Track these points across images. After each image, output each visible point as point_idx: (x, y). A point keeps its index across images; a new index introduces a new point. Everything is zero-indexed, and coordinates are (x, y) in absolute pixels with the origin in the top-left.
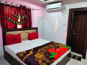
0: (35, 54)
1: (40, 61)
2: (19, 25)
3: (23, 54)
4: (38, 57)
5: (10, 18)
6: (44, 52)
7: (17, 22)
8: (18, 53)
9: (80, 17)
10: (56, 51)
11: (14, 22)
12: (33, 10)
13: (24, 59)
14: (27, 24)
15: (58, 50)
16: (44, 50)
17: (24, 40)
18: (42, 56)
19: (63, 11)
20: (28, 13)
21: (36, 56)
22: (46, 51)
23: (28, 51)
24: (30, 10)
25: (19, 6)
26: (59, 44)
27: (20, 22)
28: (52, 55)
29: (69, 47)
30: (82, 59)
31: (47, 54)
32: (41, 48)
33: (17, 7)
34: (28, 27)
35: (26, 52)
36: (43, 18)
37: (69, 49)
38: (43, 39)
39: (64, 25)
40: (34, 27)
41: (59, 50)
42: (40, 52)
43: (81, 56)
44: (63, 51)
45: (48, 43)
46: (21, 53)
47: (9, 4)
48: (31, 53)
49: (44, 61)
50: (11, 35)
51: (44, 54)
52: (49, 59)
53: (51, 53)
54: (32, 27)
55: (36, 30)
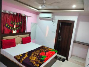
0: (30, 57)
1: (34, 62)
2: (15, 30)
3: (20, 57)
4: (32, 59)
5: (7, 25)
6: (36, 55)
7: (13, 28)
8: (15, 56)
9: (66, 27)
10: (46, 54)
11: (10, 28)
12: (27, 17)
13: (21, 61)
14: (22, 29)
15: (47, 53)
16: (36, 54)
17: (18, 44)
18: (35, 58)
19: (53, 21)
20: (23, 20)
21: (30, 58)
22: (38, 54)
23: (24, 55)
24: (25, 17)
25: (15, 14)
26: (48, 48)
27: (16, 28)
28: (43, 58)
29: (56, 51)
30: (65, 61)
31: (39, 57)
32: (34, 52)
33: (14, 15)
34: (22, 32)
35: (22, 55)
36: (36, 23)
37: (56, 53)
38: (35, 43)
39: (53, 32)
40: (27, 32)
41: (49, 53)
42: (33, 55)
43: (65, 58)
44: (51, 54)
45: (40, 47)
46: (18, 56)
47: (8, 12)
48: (26, 56)
49: (37, 63)
50: (7, 40)
51: (36, 57)
52: (40, 61)
53: (42, 56)
54: (25, 32)
55: (29, 35)
